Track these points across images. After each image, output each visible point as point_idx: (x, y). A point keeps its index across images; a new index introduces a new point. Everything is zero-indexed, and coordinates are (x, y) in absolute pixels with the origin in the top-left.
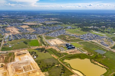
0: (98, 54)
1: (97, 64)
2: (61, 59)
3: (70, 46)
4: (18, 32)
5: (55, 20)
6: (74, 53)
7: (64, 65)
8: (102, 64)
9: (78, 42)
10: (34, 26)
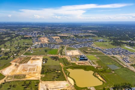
0: (109, 68)
1: (97, 77)
2: (66, 67)
3: (83, 57)
4: (47, 42)
5: (91, 33)
6: (82, 65)
7: (64, 72)
8: (103, 78)
9: (95, 55)
10: (65, 38)
